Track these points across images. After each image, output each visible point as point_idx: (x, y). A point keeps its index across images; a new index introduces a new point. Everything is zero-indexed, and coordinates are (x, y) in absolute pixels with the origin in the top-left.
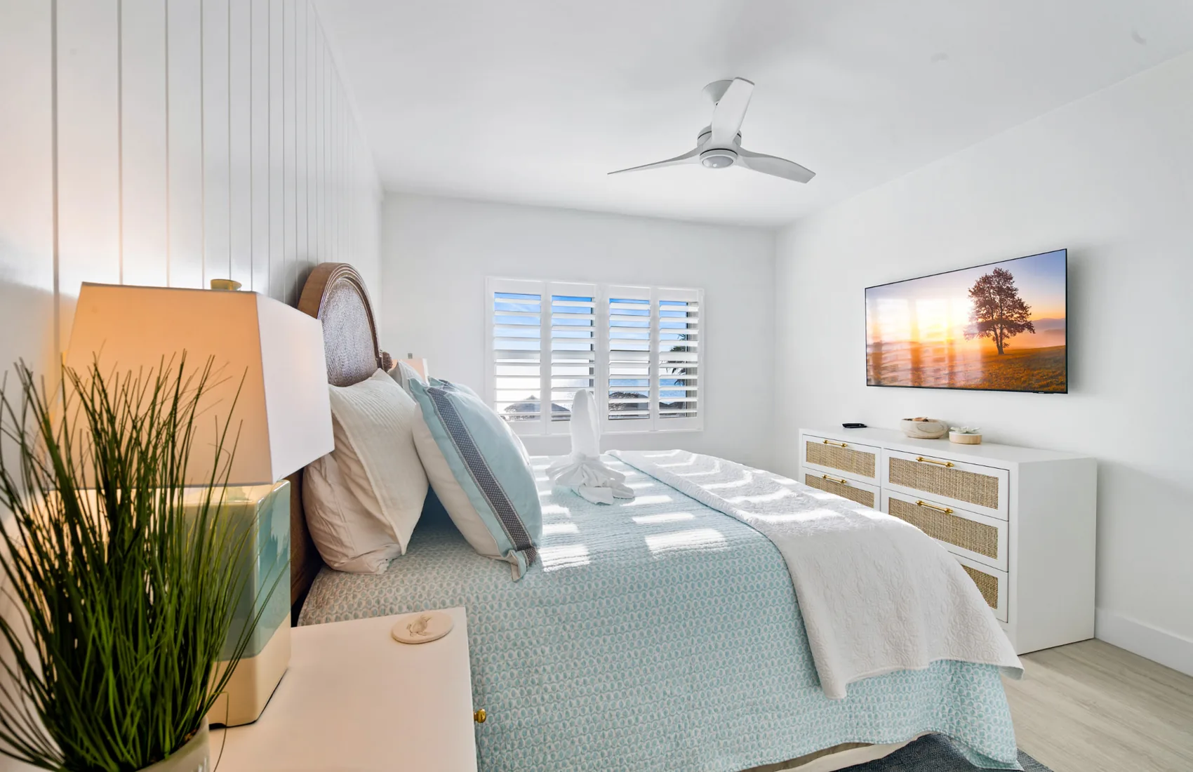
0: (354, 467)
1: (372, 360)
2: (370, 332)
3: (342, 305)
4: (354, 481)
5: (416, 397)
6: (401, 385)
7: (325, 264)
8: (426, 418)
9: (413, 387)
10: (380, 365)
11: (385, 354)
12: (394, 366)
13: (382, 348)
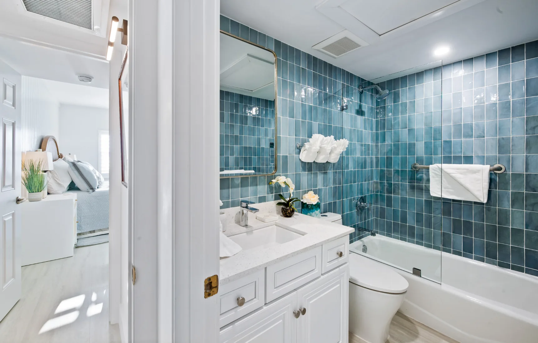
0: (56, 175)
1: (58, 157)
2: (56, 149)
3: (50, 145)
4: (55, 177)
5: (68, 163)
6: (66, 162)
7: (47, 136)
8: (70, 167)
9: (68, 162)
10: (59, 157)
11: (61, 154)
12: (64, 157)
13: (60, 152)
